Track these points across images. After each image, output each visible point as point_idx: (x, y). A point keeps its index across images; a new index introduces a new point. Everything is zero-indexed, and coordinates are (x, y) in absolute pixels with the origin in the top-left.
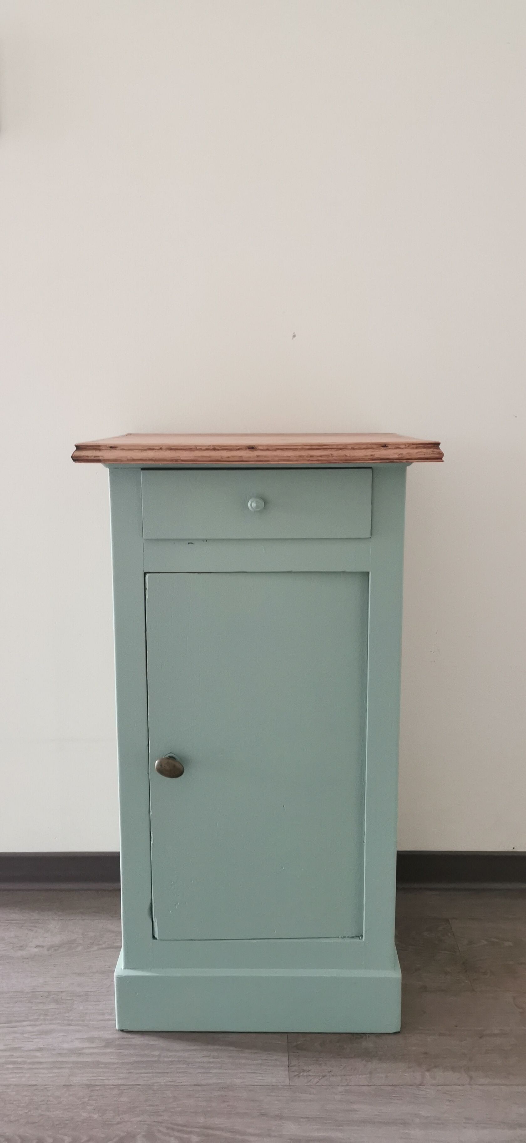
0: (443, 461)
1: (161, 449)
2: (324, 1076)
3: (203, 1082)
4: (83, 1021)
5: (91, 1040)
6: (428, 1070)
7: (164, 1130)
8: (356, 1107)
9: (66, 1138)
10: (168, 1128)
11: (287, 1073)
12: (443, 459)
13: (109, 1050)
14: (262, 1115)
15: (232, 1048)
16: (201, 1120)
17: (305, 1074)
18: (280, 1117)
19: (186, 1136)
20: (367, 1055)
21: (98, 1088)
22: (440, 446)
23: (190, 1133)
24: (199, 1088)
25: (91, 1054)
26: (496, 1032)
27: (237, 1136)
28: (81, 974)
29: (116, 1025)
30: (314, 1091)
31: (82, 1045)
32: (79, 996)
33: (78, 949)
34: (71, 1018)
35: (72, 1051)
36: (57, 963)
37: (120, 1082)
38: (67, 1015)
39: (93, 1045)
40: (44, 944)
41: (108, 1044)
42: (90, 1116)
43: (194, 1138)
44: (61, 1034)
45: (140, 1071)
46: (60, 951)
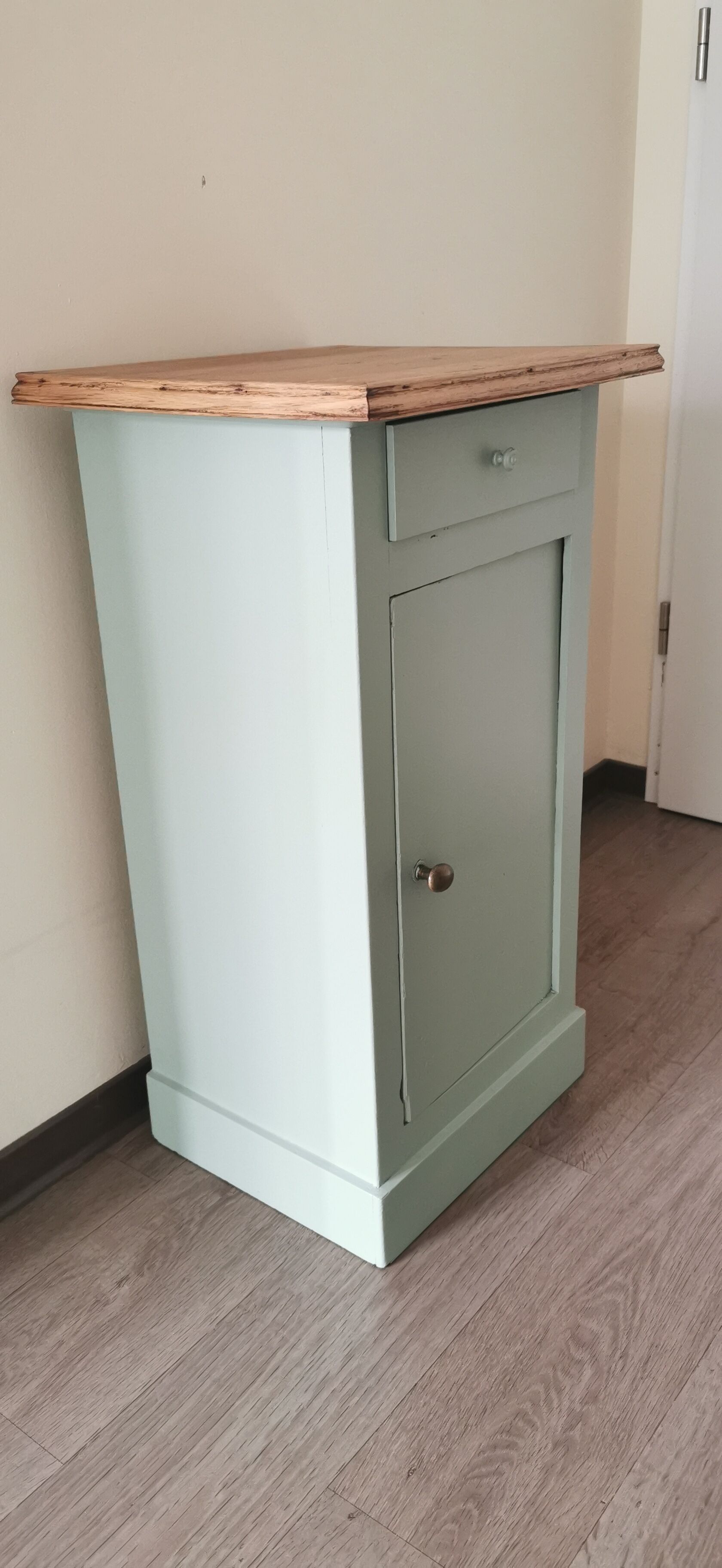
0: (664, 370)
2: (601, 1147)
3: (536, 1236)
4: (332, 1294)
5: (376, 1301)
6: (649, 1081)
7: (586, 1297)
8: (658, 1147)
9: (535, 1388)
10: (586, 1293)
11: (574, 1168)
12: (663, 367)
13: (413, 1291)
14: (622, 1212)
15: (502, 1190)
16: (593, 1262)
17: (587, 1156)
18: (634, 1203)
19: (609, 1283)
20: (595, 1105)
21: (471, 1327)
22: (659, 351)
23: (606, 1278)
24: (543, 1242)
25: (404, 1310)
26: (634, 1019)
27: (639, 1245)
28: (235, 1261)
29: (375, 1266)
30: (615, 1163)
31: (380, 1311)
32: (280, 1279)
33: (175, 1244)
34: (316, 1304)
35: (384, 1324)
36: (184, 1276)
37: (478, 1303)
38: (304, 1306)
39: (390, 1302)
40: (123, 1274)
41: (399, 1287)
42: (516, 1353)
43: (618, 1278)
44: (338, 1326)
45: (474, 1278)
46: (158, 1265)
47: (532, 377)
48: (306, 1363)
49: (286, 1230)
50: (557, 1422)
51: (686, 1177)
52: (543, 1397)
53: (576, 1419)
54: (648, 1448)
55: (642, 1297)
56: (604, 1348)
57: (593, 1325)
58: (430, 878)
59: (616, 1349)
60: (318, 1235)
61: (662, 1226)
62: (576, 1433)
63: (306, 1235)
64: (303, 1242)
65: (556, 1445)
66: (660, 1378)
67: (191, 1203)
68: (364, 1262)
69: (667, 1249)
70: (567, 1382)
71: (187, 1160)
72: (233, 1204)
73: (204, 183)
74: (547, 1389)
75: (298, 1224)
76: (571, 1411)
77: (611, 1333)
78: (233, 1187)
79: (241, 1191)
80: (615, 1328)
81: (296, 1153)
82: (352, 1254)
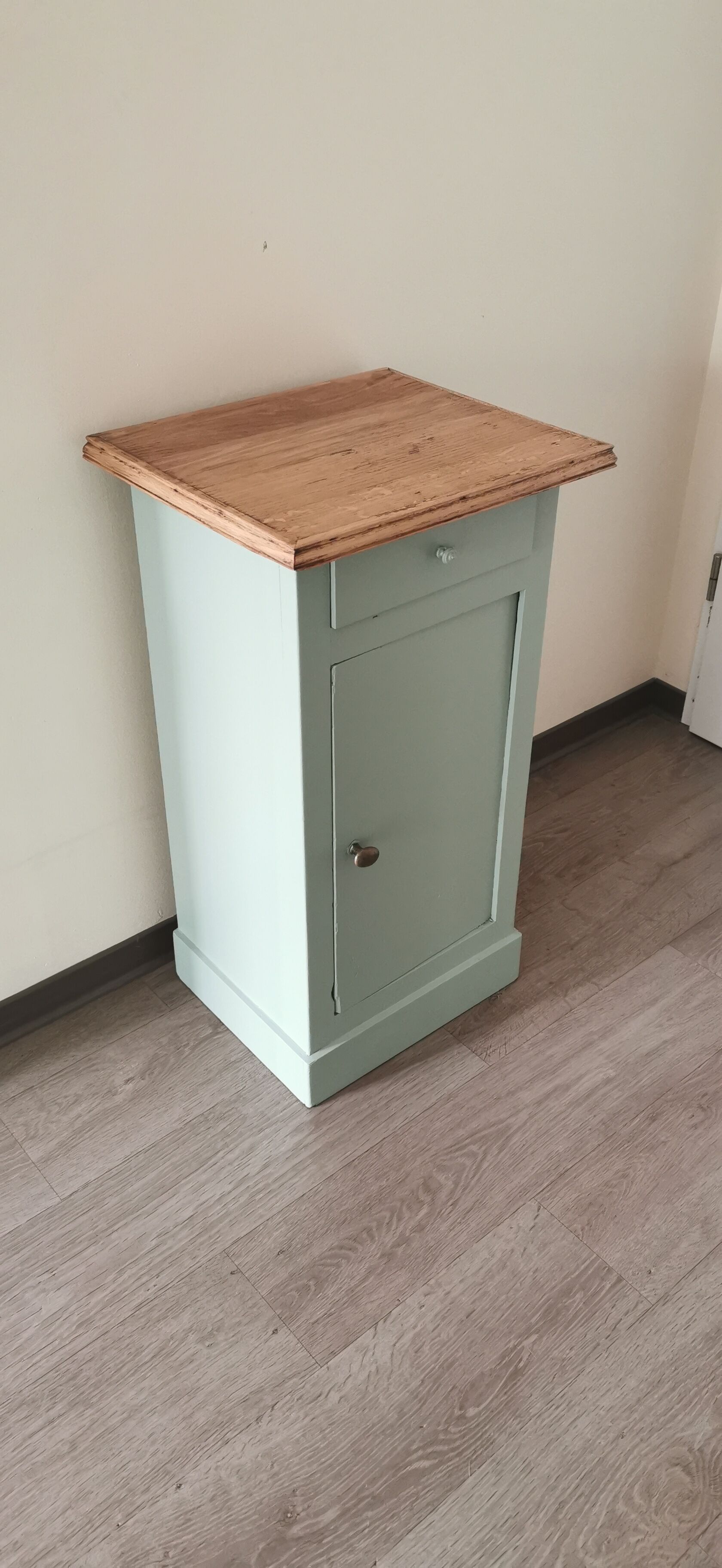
0: (617, 466)
1: (380, 526)
2: (505, 1044)
3: (427, 1106)
4: (268, 1119)
5: (297, 1130)
6: (565, 996)
7: (445, 1157)
8: (549, 1053)
9: (384, 1213)
10: (447, 1154)
11: (478, 1058)
12: (617, 464)
13: (325, 1128)
14: (498, 1099)
15: (418, 1064)
16: (461, 1132)
17: (491, 1050)
18: (511, 1093)
19: (466, 1150)
20: (514, 1009)
21: (356, 1162)
22: (614, 450)
23: (466, 1145)
24: (431, 1111)
25: (315, 1140)
26: (578, 938)
27: (500, 1126)
28: (208, 1082)
29: (304, 1105)
30: (511, 1059)
31: (296, 1139)
32: (235, 1101)
33: (172, 1060)
34: (255, 1124)
35: (296, 1149)
36: (170, 1086)
37: (367, 1147)
38: (247, 1124)
39: (306, 1133)
40: (131, 1075)
41: (317, 1123)
42: (380, 1186)
43: (474, 1148)
44: (265, 1142)
45: (372, 1128)
46: (156, 1073)
47: (464, 504)
48: (236, 1164)
49: (251, 1066)
50: (389, 1240)
51: (557, 1082)
52: (387, 1221)
53: (403, 1240)
54: (444, 1271)
55: (485, 1165)
56: (443, 1195)
57: (441, 1178)
58: (356, 858)
59: (451, 1198)
60: (272, 1074)
61: (523, 1116)
62: (400, 1250)
63: (264, 1072)
64: (260, 1077)
65: (382, 1256)
66: (473, 1225)
67: (191, 1031)
68: (298, 1100)
69: (519, 1134)
70: (407, 1215)
71: (196, 997)
72: (218, 1038)
73: (265, 247)
74: (391, 1217)
75: (261, 1062)
76: (402, 1234)
77: (453, 1186)
78: (223, 1024)
79: (228, 1029)
80: (456, 1184)
81: (260, 1017)
82: (291, 1093)
